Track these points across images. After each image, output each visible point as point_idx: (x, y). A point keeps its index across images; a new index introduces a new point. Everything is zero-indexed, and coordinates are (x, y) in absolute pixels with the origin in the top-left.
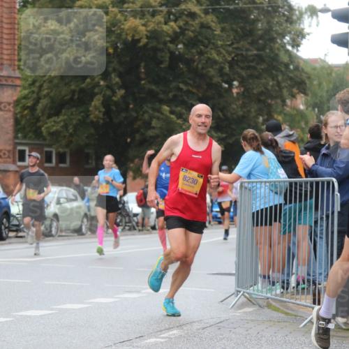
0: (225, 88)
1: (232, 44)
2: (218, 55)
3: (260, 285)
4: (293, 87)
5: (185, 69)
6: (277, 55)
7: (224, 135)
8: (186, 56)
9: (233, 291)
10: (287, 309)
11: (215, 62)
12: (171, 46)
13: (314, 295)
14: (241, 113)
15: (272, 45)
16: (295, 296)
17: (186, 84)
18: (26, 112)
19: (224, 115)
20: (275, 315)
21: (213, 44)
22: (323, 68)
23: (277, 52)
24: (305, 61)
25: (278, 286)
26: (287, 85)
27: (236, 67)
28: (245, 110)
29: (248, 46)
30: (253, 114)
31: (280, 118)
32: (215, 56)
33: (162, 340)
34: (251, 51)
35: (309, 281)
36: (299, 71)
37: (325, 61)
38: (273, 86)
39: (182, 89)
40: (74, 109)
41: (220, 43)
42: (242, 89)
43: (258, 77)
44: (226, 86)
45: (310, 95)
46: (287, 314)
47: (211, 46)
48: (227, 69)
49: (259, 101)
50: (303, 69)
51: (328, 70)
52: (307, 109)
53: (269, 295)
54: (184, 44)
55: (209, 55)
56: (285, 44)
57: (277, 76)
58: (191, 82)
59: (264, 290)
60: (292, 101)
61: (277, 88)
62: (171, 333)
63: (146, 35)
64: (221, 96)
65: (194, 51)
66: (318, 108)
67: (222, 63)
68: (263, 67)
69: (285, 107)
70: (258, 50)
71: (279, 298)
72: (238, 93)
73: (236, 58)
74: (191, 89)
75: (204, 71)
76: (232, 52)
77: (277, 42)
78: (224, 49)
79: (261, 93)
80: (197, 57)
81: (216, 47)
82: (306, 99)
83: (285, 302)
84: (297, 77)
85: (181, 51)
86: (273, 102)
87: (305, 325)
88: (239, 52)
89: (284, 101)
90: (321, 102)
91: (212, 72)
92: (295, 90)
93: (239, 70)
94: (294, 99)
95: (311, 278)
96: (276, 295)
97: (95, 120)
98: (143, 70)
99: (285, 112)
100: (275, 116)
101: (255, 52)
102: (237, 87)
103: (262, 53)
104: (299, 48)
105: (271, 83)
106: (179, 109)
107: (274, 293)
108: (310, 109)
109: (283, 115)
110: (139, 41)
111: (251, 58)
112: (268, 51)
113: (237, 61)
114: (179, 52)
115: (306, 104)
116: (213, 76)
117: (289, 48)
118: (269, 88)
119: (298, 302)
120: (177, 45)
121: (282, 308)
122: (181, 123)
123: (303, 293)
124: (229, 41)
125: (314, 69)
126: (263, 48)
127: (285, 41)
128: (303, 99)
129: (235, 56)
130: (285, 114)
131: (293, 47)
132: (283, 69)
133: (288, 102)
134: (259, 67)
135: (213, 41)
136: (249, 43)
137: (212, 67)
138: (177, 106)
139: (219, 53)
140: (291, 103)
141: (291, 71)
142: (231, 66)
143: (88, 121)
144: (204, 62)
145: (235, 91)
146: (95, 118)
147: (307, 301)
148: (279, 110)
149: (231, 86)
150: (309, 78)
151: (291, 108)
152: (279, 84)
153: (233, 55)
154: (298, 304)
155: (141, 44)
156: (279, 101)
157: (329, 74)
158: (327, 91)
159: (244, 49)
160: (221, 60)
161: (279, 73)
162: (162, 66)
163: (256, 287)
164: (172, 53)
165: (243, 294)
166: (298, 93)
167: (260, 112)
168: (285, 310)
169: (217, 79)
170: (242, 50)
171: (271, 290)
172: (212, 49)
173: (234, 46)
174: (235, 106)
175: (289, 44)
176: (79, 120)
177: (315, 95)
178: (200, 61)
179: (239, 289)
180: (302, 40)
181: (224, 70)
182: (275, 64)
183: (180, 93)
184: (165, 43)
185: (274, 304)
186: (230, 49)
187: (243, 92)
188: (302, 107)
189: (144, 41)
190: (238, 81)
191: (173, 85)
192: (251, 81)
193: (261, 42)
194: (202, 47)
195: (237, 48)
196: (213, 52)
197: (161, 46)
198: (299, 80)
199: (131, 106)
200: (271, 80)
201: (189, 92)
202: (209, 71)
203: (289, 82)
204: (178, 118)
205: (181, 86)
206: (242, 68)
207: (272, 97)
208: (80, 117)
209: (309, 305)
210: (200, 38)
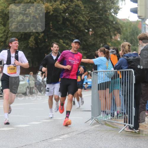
0: (86, 32)
1: (89, 13)
2: (83, 18)
3: (102, 115)
4: (115, 31)
5: (69, 24)
6: (108, 17)
7: (86, 52)
8: (70, 19)
9: (90, 118)
10: (113, 125)
11: (82, 21)
12: (63, 14)
13: (125, 119)
14: (93, 42)
15: (106, 13)
16: (116, 120)
17: (70, 30)
18: (2, 44)
19: (86, 43)
20: (109, 127)
21: (81, 13)
22: (127, 22)
23: (108, 16)
24: (120, 20)
25: (110, 115)
26: (112, 30)
27: (91, 23)
28: (95, 41)
29: (96, 14)
30: (98, 43)
31: (110, 44)
32: (82, 18)
33: (60, 139)
34: (97, 16)
35: (122, 113)
36: (117, 24)
37: (128, 20)
38: (106, 31)
39: (68, 33)
40: (22, 42)
41: (84, 13)
42: (94, 32)
43: (100, 27)
44: (87, 31)
45: (122, 34)
46: (113, 127)
47: (80, 14)
48: (87, 24)
49: (101, 37)
50: (119, 23)
51: (130, 23)
52: (121, 40)
53: (106, 119)
54: (69, 14)
55: (79, 18)
56: (111, 13)
57: (108, 26)
58: (72, 29)
59: (104, 117)
60: (114, 37)
61: (108, 32)
62: (64, 136)
63: (53, 10)
64: (84, 35)
65: (73, 16)
66: (126, 40)
67: (84, 21)
68: (102, 23)
69: (112, 40)
70: (100, 15)
71: (110, 121)
72: (91, 34)
73: (90, 19)
74: (72, 32)
75: (77, 25)
76: (89, 17)
77: (108, 12)
78: (85, 15)
79: (102, 34)
80: (74, 19)
81: (82, 15)
82: (121, 36)
83: (112, 122)
84: (117, 27)
85: (67, 16)
86: (107, 38)
87: (121, 132)
88: (92, 17)
89: (111, 37)
90: (127, 37)
91: (81, 25)
92: (116, 32)
93: (92, 24)
94: (116, 36)
95: (123, 112)
96: (109, 119)
97: (31, 46)
98: (51, 25)
99: (112, 42)
100: (108, 43)
101: (99, 16)
102: (91, 32)
103: (101, 17)
104: (117, 14)
105: (106, 30)
106: (67, 41)
107: (108, 118)
108: (122, 40)
109: (111, 43)
110: (49, 12)
111: (97, 19)
112: (104, 16)
113: (91, 20)
114: (66, 17)
115: (121, 38)
116: (81, 27)
117: (113, 14)
118: (105, 31)
119: (118, 122)
120: (65, 14)
121: (111, 125)
122: (68, 47)
123: (120, 118)
124: (87, 12)
125: (124, 23)
126: (102, 15)
127: (111, 11)
128: (119, 36)
129: (90, 18)
130: (112, 43)
131: (115, 14)
132: (111, 23)
133: (113, 37)
134: (100, 23)
135: (81, 12)
136: (96, 13)
137: (80, 23)
138: (66, 40)
139: (83, 17)
140: (114, 38)
141: (114, 24)
142: (89, 23)
143: (28, 47)
144: (77, 21)
145: (90, 33)
146: (31, 45)
147: (122, 122)
148: (109, 41)
149: (89, 31)
150: (122, 27)
151: (114, 40)
152: (109, 30)
153: (89, 18)
154: (118, 123)
155: (50, 14)
156: (109, 37)
157: (130, 25)
158: (130, 32)
159: (94, 15)
160: (84, 20)
161: (109, 25)
162: (60, 23)
163: (100, 116)
164: (63, 17)
165: (95, 119)
166: (117, 34)
167: (101, 42)
168: (112, 125)
169: (82, 28)
170: (93, 16)
171: (106, 117)
172: (80, 15)
173: (90, 14)
174: (91, 40)
175: (113, 13)
176: (24, 47)
177: (124, 34)
178: (75, 21)
179: (93, 117)
180: (118, 11)
181: (86, 24)
182: (107, 21)
183: (67, 34)
184: (60, 13)
185: (108, 123)
186: (88, 15)
187: (94, 34)
188: (119, 39)
189: (52, 12)
190: (92, 29)
191: (64, 31)
192: (97, 29)
193: (101, 12)
194: (76, 15)
195: (91, 15)
196: (81, 16)
197: (59, 15)
198: (117, 28)
199: (47, 40)
200: (105, 28)
201: (71, 34)
202: (79, 25)
203: (113, 29)
204: (66, 45)
205: (68, 31)
206: (93, 23)
207: (106, 36)
208: (25, 45)
209: (122, 123)
210: (75, 11)
